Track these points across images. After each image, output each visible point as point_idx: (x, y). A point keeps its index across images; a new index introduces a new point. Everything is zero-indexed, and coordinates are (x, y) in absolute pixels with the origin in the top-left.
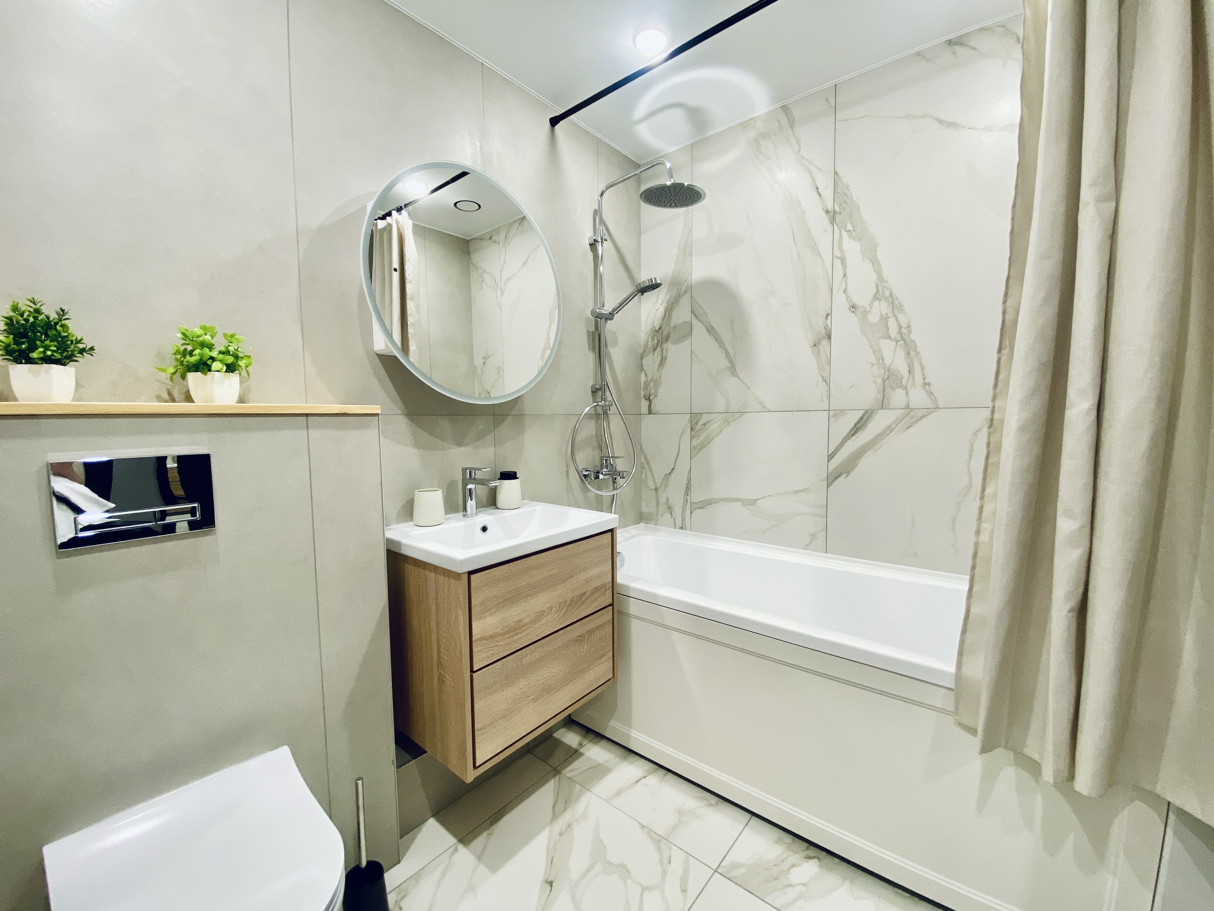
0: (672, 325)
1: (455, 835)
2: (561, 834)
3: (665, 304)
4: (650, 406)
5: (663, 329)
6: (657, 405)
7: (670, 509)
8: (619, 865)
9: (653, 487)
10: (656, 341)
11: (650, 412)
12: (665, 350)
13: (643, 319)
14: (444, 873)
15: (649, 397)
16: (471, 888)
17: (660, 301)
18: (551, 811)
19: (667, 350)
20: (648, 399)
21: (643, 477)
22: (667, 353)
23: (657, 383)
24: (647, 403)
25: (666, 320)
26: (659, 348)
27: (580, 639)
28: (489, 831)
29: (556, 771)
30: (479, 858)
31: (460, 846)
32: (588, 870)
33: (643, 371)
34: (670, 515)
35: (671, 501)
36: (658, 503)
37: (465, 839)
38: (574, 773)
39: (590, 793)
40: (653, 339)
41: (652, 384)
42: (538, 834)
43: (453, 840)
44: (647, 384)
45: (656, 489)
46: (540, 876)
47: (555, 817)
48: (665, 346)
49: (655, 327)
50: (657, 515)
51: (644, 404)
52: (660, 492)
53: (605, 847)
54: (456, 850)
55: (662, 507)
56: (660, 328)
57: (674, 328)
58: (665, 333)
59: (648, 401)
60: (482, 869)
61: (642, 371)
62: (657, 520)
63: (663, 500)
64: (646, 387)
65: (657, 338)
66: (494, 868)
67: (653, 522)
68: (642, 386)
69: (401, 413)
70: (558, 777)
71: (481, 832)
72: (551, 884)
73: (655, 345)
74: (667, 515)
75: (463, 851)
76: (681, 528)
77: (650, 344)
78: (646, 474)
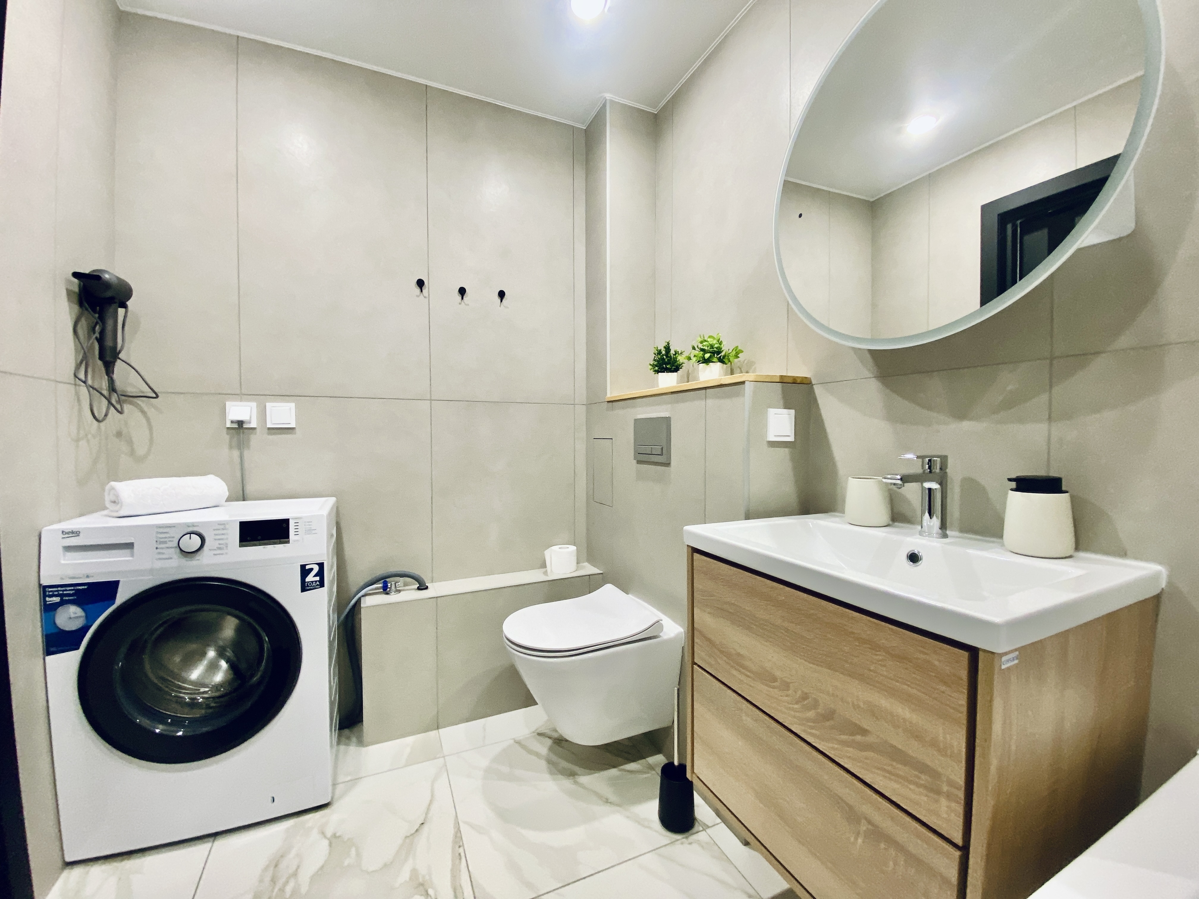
27: (850, 814)
69: (871, 376)
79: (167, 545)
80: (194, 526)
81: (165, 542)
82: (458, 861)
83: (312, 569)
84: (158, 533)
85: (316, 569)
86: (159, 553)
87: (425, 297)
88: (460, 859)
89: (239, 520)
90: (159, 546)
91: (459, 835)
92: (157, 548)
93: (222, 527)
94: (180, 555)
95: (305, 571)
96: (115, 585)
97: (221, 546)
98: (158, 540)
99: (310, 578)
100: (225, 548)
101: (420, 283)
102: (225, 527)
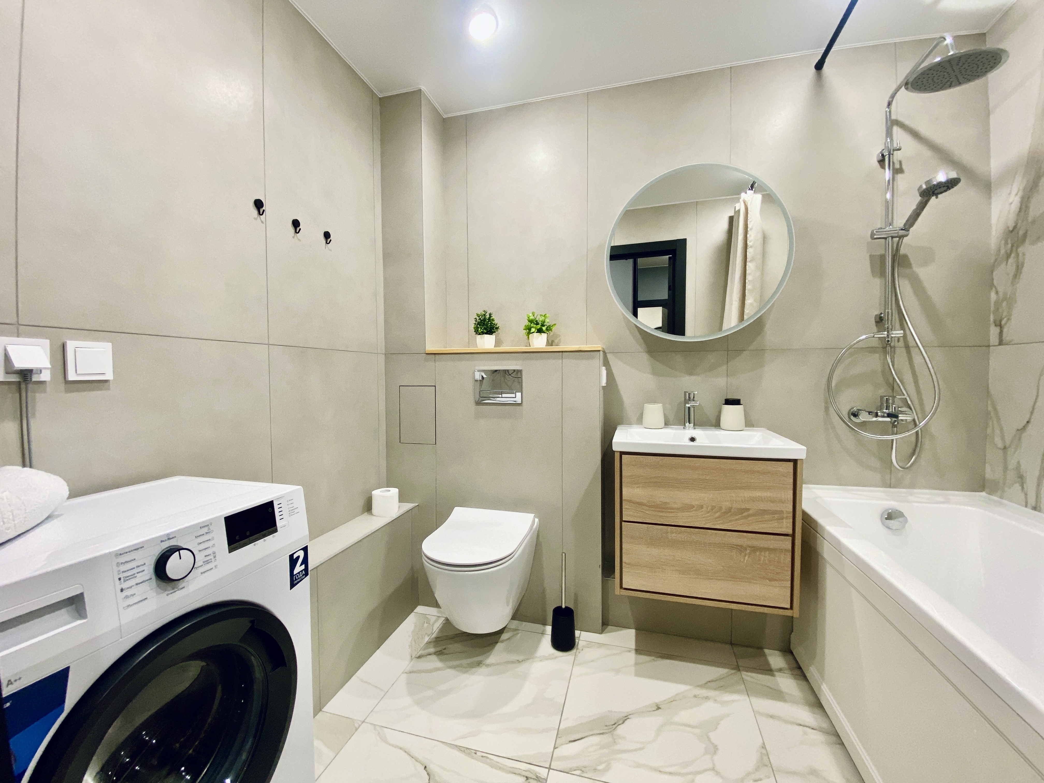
0: (1030, 219)
1: (636, 645)
2: (695, 696)
3: (1020, 194)
4: (1001, 333)
5: (1018, 227)
6: (1010, 332)
7: (1021, 478)
8: (713, 744)
9: (1000, 445)
10: (1010, 246)
11: (1001, 343)
12: (1021, 255)
13: (994, 220)
14: (614, 654)
15: (1001, 321)
16: (618, 671)
17: (1015, 190)
18: (705, 682)
19: (1024, 254)
20: (999, 324)
21: (989, 431)
22: (1024, 259)
23: (1010, 300)
24: (998, 330)
25: (1022, 213)
26: (1013, 255)
27: (741, 549)
28: (655, 659)
29: (738, 668)
30: (636, 664)
31: (634, 652)
32: (689, 726)
33: (994, 289)
34: (1020, 488)
35: (1023, 467)
36: (1006, 468)
37: (638, 651)
38: (748, 679)
39: (746, 697)
40: (1006, 243)
41: (1004, 304)
42: (681, 683)
43: (633, 646)
44: (998, 304)
45: (1005, 448)
46: (658, 700)
47: (705, 686)
48: (1020, 250)
49: (1008, 227)
50: (1004, 484)
51: (994, 331)
52: (1010, 452)
53: (716, 728)
54: (629, 651)
55: (1011, 475)
56: (1015, 227)
57: (1034, 222)
58: (1021, 233)
59: (999, 327)
60: (632, 669)
61: (992, 289)
62: (1003, 491)
63: (1012, 464)
64: (997, 309)
65: (1011, 240)
66: (637, 674)
67: (999, 493)
68: (992, 309)
69: (642, 351)
70: (733, 671)
71: (653, 656)
72: (659, 708)
73: (1009, 251)
74: (1017, 486)
75: (632, 655)
76: (1035, 508)
77: (1003, 251)
78: (993, 428)
79: (138, 580)
80: (169, 539)
81: (133, 576)
82: (488, 761)
83: (298, 557)
84: (118, 564)
85: (301, 554)
86: (127, 597)
87: (262, 222)
88: (487, 758)
89: (223, 515)
90: (125, 585)
91: (463, 749)
92: (122, 590)
93: (205, 530)
94: (159, 590)
95: (293, 561)
96: (62, 676)
97: (208, 558)
98: (121, 576)
99: (299, 568)
100: (213, 560)
101: (259, 204)
102: (209, 529)
